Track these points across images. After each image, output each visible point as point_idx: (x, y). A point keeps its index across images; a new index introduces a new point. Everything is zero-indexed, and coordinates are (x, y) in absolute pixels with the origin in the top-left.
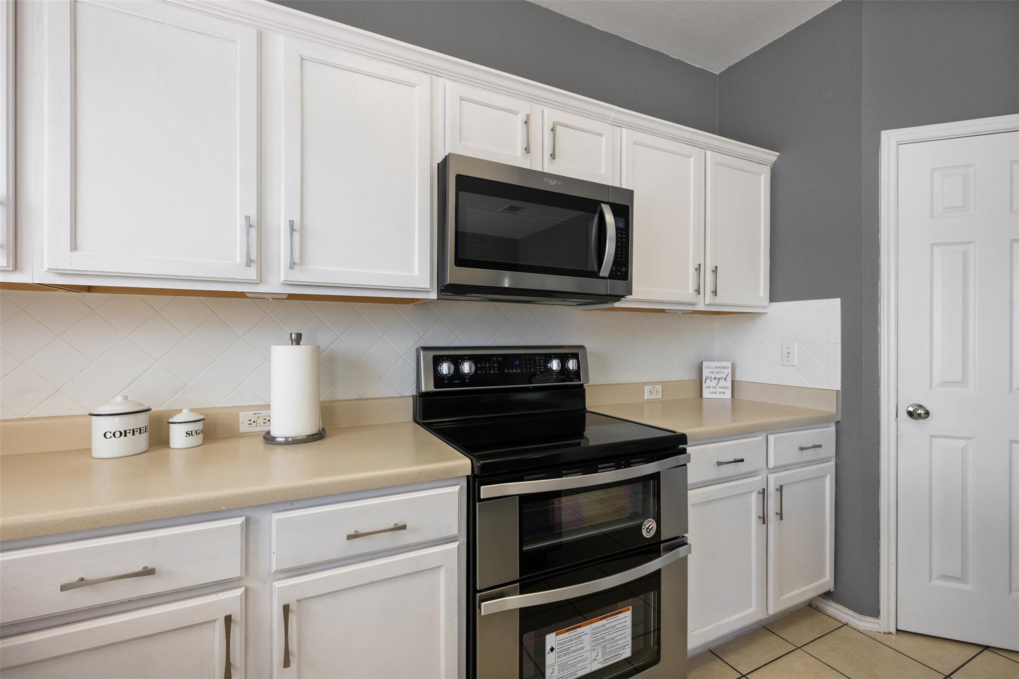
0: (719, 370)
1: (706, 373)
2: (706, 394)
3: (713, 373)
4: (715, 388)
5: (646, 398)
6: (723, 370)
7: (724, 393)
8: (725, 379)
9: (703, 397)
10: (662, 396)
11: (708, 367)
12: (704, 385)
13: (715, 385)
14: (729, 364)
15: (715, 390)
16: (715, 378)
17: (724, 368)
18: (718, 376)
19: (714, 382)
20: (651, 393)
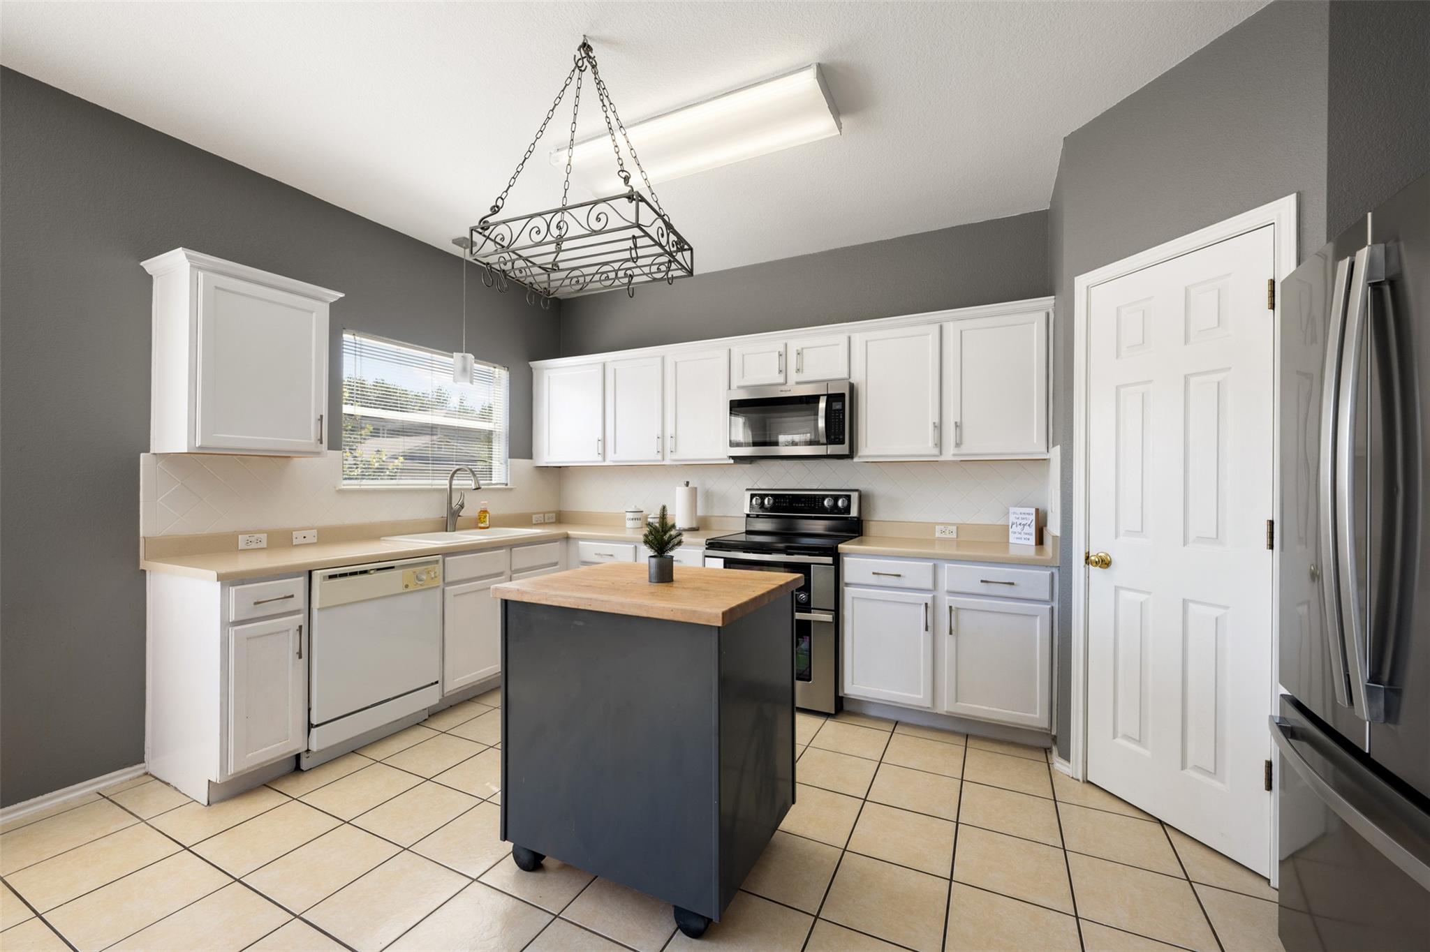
0: (1024, 516)
1: (1012, 518)
2: (1012, 539)
3: (1018, 518)
4: (1020, 533)
5: (937, 536)
6: (1027, 516)
7: (1029, 539)
8: (1029, 525)
9: (1010, 541)
10: (957, 536)
11: (1014, 513)
12: (1011, 530)
13: (1020, 531)
14: (1033, 511)
15: (1019, 536)
16: (1020, 524)
17: (1029, 514)
18: (1024, 522)
19: (1020, 528)
20: (942, 532)
